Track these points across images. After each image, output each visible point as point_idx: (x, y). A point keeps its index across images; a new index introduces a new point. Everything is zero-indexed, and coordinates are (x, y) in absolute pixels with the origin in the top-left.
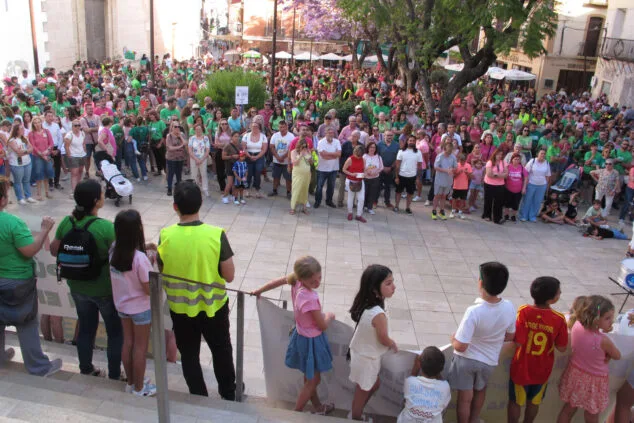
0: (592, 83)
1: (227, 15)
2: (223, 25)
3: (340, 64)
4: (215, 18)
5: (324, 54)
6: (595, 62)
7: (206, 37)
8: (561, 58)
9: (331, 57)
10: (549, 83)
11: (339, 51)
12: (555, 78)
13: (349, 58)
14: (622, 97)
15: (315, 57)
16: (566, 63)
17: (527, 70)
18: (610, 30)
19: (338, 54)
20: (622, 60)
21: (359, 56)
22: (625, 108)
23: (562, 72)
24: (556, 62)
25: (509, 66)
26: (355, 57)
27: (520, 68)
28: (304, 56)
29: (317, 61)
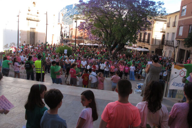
0: (163, 52)
1: (69, 33)
2: (68, 35)
4: (66, 33)
5: (94, 44)
6: (163, 46)
7: (62, 39)
8: (155, 45)
9: (96, 45)
10: (153, 52)
11: (98, 43)
12: (154, 50)
13: (101, 45)
14: (169, 55)
15: (91, 45)
17: (147, 48)
18: (166, 38)
19: (98, 44)
20: (168, 46)
21: (103, 45)
22: (170, 58)
23: (156, 49)
24: (154, 46)
25: (143, 47)
26: (102, 45)
28: (89, 44)
29: (92, 46)
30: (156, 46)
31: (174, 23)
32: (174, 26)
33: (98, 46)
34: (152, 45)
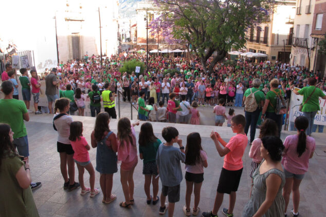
0: (290, 57)
1: (130, 32)
2: (128, 36)
3: (182, 54)
4: (124, 33)
5: (175, 49)
6: (291, 47)
7: (120, 44)
9: (178, 51)
10: (273, 58)
11: (181, 48)
12: (276, 55)
13: (186, 51)
14: (300, 63)
15: (170, 51)
16: (281, 48)
17: (264, 52)
18: (295, 34)
19: (181, 49)
20: (299, 46)
21: (190, 50)
23: (279, 52)
24: (276, 48)
25: (257, 51)
26: (188, 50)
27: (261, 52)
28: (165, 51)
29: (172, 53)
30: (279, 48)
31: (308, 8)
32: (309, 13)
33: (181, 53)
34: (272, 47)
